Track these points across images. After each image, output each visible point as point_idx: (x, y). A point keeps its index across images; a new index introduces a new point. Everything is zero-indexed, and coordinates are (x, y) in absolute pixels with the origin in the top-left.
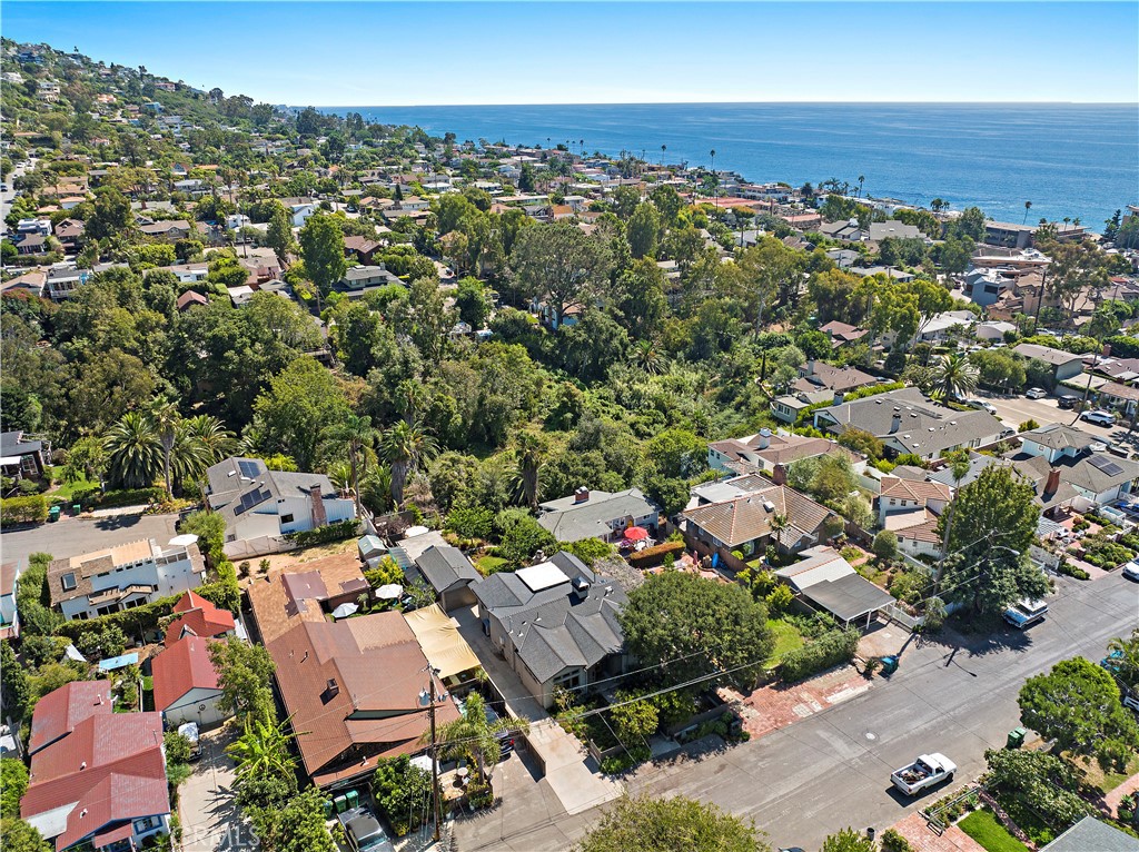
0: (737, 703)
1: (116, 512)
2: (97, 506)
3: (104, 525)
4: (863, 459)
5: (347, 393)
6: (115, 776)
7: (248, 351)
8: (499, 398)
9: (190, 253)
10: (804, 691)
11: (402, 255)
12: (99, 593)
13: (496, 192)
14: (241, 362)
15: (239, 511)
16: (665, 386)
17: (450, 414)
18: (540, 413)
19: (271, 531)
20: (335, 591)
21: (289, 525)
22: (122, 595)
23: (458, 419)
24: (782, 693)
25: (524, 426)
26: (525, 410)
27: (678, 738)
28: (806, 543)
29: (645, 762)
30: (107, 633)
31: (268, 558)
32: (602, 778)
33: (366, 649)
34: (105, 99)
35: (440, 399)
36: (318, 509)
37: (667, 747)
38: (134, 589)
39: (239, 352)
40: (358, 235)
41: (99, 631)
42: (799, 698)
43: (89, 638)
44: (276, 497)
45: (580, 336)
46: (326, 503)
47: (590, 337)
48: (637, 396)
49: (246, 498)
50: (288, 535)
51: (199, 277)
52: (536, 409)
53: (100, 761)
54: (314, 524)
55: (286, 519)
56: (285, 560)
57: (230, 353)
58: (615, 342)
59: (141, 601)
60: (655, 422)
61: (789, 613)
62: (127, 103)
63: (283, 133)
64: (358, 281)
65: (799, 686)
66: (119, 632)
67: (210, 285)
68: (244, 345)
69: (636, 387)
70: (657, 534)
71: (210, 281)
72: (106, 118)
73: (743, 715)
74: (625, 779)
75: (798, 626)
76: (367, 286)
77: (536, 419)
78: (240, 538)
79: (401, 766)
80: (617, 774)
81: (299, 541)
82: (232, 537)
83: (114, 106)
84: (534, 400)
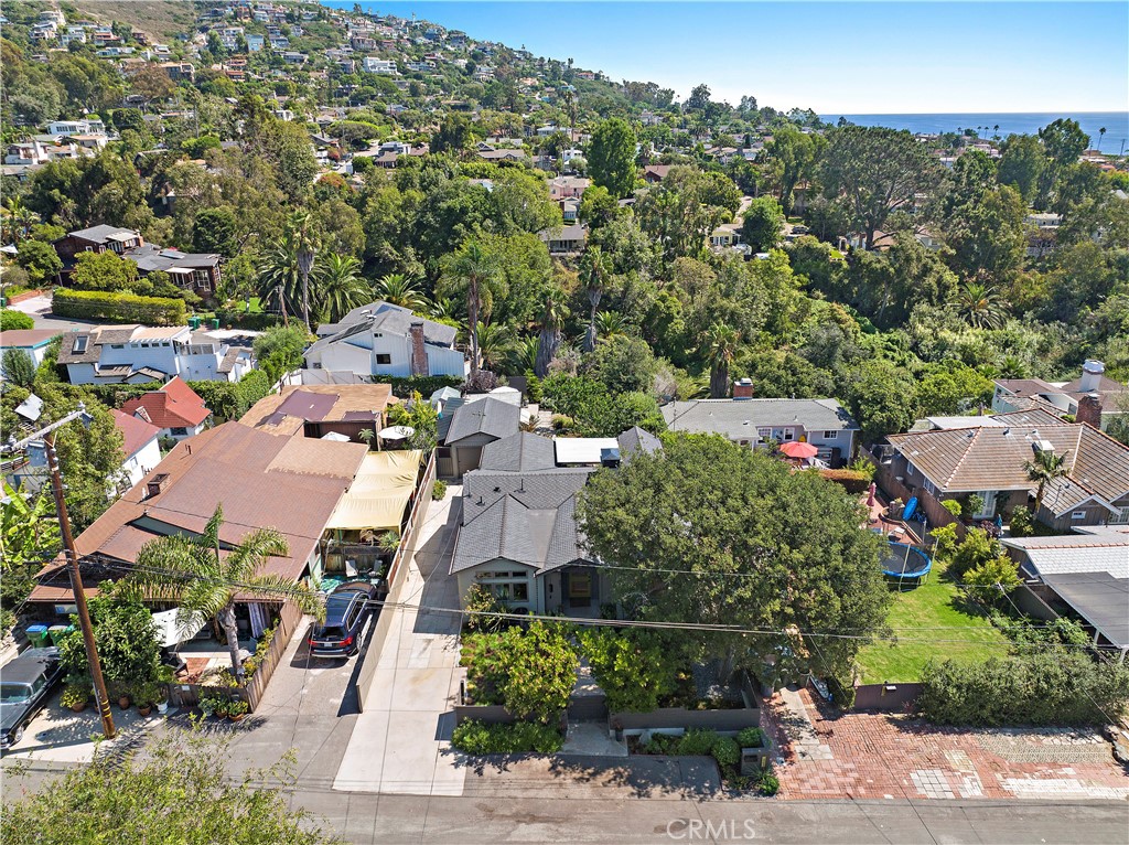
0: (801, 722)
2: (236, 325)
10: (958, 749)
15: (335, 339)
17: (670, 318)
18: (793, 341)
19: (362, 368)
20: (335, 415)
21: (384, 368)
22: (128, 374)
24: (909, 739)
26: (774, 333)
27: (633, 739)
28: (1097, 516)
29: (540, 756)
32: (444, 752)
33: (276, 470)
34: (529, 82)
36: (419, 355)
37: (600, 747)
38: (145, 371)
42: (941, 757)
44: (373, 330)
45: (879, 262)
47: (892, 265)
48: (942, 346)
49: (351, 330)
50: (379, 374)
52: (789, 336)
54: (413, 371)
55: (383, 359)
58: (931, 280)
61: (1005, 611)
62: (546, 86)
65: (953, 738)
68: (475, 219)
69: (942, 334)
73: (796, 747)
74: (479, 772)
75: (1012, 636)
80: (471, 755)
82: (318, 366)
83: (535, 89)
84: (789, 325)
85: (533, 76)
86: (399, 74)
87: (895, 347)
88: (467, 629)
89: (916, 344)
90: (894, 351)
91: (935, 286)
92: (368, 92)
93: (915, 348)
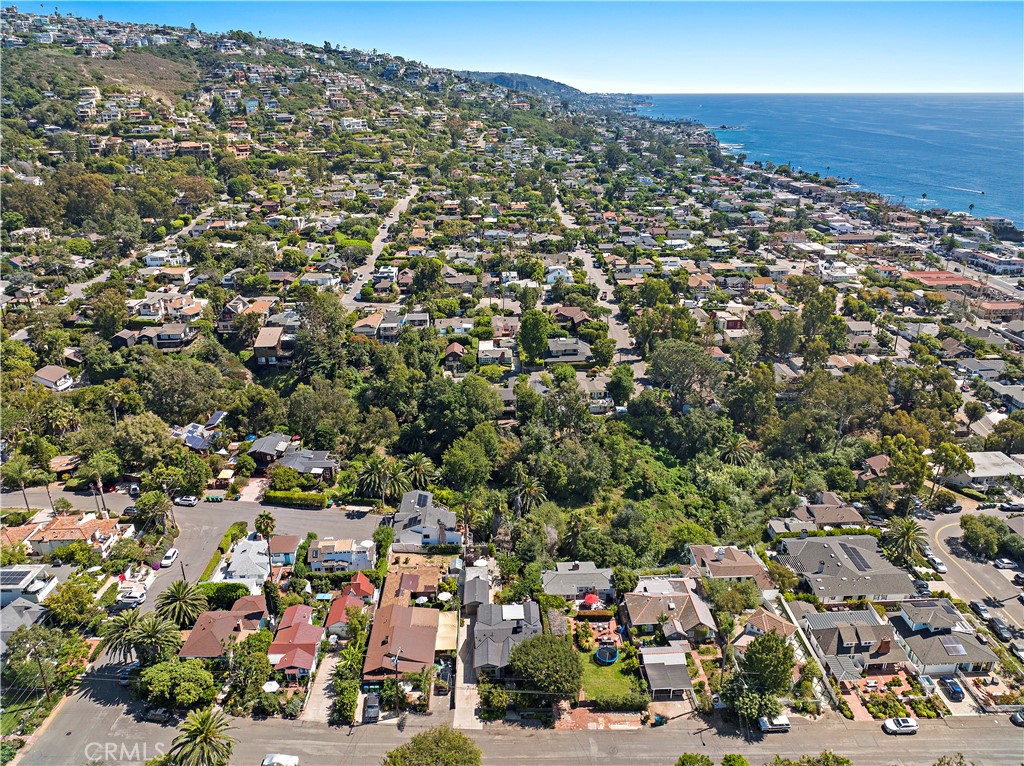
0: (565, 710)
1: (356, 508)
2: (349, 504)
3: (350, 515)
4: (775, 588)
5: (506, 449)
6: (299, 649)
7: (457, 412)
8: (590, 474)
9: (468, 307)
10: (603, 717)
11: (597, 330)
12: (326, 561)
13: (723, 250)
14: (452, 418)
15: (405, 527)
16: (731, 478)
17: (559, 476)
19: (416, 542)
20: (421, 589)
21: (427, 540)
22: (335, 564)
23: (564, 480)
24: (591, 714)
25: (610, 491)
26: (616, 479)
27: (521, 715)
28: (679, 637)
29: (500, 719)
30: (324, 581)
31: (410, 556)
32: (477, 719)
33: (412, 625)
34: (475, 124)
35: (556, 466)
36: (442, 534)
37: (514, 717)
38: (340, 563)
39: (452, 411)
40: (578, 305)
41: (321, 580)
42: (598, 720)
43: (317, 582)
44: (422, 525)
45: (678, 428)
46: (446, 532)
48: (706, 481)
49: (411, 520)
50: (425, 544)
51: (466, 330)
52: (624, 480)
53: (296, 642)
54: (439, 543)
55: (426, 536)
56: (420, 559)
57: (447, 412)
58: (708, 435)
59: (343, 569)
60: (703, 507)
61: (633, 674)
62: (490, 127)
63: (593, 162)
64: (557, 352)
65: (603, 714)
66: (329, 582)
67: (470, 337)
68: (456, 408)
69: (709, 475)
70: (609, 600)
71: (471, 334)
72: (470, 144)
73: (562, 716)
74: (486, 724)
75: (632, 683)
76: (563, 355)
77: (621, 487)
78: (402, 542)
79: (394, 683)
80: (483, 719)
81: (430, 550)
82: (398, 541)
83: (480, 131)
84: (623, 474)
85: (477, 118)
86: (369, 130)
87: (682, 482)
88: (478, 682)
89: (695, 478)
90: (681, 485)
91: (710, 439)
92: (348, 159)
93: (694, 481)
